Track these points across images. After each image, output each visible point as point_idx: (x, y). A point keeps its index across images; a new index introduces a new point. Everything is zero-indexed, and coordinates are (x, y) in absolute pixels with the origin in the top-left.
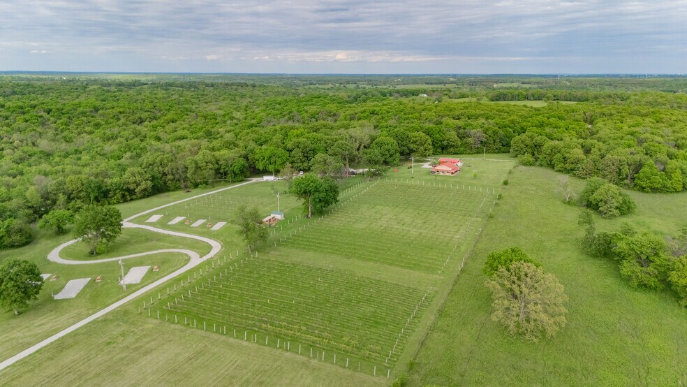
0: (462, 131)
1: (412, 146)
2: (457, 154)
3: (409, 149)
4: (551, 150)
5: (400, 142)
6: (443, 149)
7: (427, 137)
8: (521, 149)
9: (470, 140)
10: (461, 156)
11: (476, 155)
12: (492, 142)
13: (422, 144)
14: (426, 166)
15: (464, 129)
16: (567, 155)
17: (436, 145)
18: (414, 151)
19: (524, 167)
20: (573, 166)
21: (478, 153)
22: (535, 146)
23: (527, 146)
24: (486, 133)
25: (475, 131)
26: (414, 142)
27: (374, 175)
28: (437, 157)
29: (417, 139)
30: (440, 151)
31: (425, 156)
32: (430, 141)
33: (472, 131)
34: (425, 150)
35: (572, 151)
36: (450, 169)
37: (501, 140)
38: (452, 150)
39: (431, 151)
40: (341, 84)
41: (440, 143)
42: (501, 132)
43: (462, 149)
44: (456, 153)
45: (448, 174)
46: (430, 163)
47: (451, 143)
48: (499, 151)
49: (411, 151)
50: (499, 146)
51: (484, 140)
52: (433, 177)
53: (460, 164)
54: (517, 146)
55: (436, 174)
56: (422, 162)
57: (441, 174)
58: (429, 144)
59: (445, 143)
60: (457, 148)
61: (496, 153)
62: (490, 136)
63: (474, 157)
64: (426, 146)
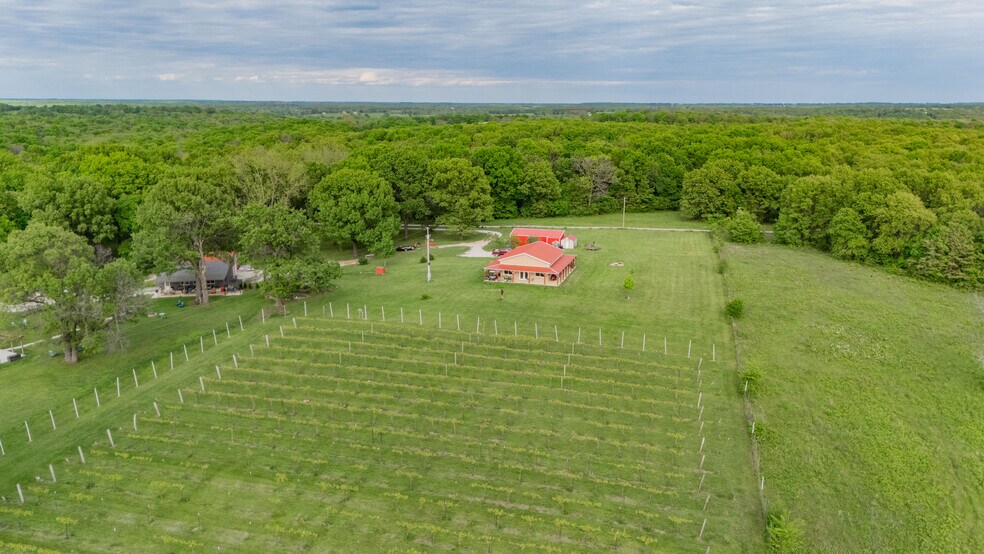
0: (561, 161)
1: (436, 196)
2: (554, 215)
3: (428, 203)
4: (814, 199)
5: (401, 184)
6: (520, 204)
7: (478, 170)
8: (710, 199)
9: (584, 181)
10: (564, 219)
11: (597, 218)
12: (633, 185)
13: (463, 191)
14: (477, 250)
15: (567, 156)
16: (880, 211)
17: (504, 195)
18: (444, 210)
19: (738, 248)
20: (898, 244)
21: (602, 212)
22: (744, 191)
23: (722, 192)
24: (617, 165)
25: (594, 158)
26: (441, 186)
27: (293, 292)
28: (507, 224)
29: (449, 175)
30: (513, 209)
31: (473, 223)
32: (485, 182)
33: (587, 159)
34: (473, 206)
35: (891, 200)
36: (547, 265)
37: (653, 180)
38: (541, 205)
39: (489, 210)
40: (362, 112)
41: (512, 190)
42: (652, 162)
43: (565, 203)
44: (551, 215)
45: (538, 281)
46: (484, 243)
47: (539, 189)
48: (646, 207)
49: (437, 211)
50: (648, 195)
51: (615, 180)
52: (492, 293)
53: (568, 244)
54: (700, 193)
55: (502, 280)
56: (466, 238)
57: (518, 280)
58: (483, 191)
59: (524, 189)
60: (553, 200)
61: (642, 211)
62: (627, 172)
63: (595, 224)
64: (474, 194)
